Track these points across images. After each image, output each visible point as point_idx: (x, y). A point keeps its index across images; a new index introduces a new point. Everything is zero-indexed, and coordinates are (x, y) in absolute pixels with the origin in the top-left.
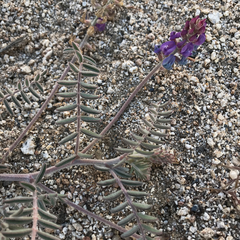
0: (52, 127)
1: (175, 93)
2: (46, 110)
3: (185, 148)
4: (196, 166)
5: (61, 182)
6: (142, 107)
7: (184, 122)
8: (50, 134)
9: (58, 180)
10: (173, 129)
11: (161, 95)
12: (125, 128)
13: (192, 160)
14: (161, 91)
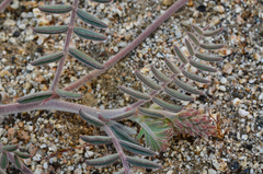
0: (13, 40)
1: (240, 20)
2: (7, 11)
3: (237, 115)
4: (249, 147)
5: (16, 135)
6: (179, 34)
7: (246, 73)
8: (9, 52)
9: (12, 131)
10: (224, 80)
11: (216, 19)
12: (141, 65)
13: (245, 137)
14: (217, 14)
